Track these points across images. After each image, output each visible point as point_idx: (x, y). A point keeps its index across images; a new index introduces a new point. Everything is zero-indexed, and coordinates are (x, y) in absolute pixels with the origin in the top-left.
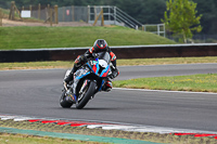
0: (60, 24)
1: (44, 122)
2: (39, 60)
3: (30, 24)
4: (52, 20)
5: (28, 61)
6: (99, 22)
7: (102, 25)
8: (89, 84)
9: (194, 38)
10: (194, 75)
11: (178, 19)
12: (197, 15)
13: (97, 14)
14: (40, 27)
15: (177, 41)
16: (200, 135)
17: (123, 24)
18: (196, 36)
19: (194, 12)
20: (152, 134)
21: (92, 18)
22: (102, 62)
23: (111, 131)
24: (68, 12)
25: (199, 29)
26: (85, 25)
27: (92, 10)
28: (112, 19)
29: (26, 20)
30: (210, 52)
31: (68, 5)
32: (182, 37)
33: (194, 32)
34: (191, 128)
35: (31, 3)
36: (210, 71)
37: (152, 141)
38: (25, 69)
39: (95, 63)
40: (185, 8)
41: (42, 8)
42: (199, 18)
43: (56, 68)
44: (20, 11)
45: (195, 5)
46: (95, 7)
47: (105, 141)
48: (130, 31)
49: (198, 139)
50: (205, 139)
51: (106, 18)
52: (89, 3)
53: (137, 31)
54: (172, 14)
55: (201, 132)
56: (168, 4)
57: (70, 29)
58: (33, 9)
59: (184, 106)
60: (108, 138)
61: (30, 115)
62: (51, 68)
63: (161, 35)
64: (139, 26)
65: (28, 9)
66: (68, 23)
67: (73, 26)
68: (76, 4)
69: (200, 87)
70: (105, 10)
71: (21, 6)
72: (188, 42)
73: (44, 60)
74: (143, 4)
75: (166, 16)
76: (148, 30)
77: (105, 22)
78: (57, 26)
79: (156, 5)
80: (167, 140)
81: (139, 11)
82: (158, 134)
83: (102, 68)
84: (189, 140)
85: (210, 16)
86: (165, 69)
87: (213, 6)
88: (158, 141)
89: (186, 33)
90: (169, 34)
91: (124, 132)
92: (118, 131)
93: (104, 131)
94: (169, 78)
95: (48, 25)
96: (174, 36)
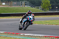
0: (13, 7)
1: (9, 33)
2: (7, 16)
3: (5, 6)
4: (11, 5)
5: (4, 16)
6: (24, 6)
7: (24, 7)
8: (27, 23)
9: (49, 10)
10: (49, 20)
11: (45, 5)
12: (50, 4)
13: (23, 4)
14: (8, 7)
15: (45, 11)
16: (51, 37)
17: (30, 7)
18: (50, 10)
19: (49, 3)
20: (38, 36)
21: (22, 5)
22: (30, 17)
23: (27, 36)
24: (15, 3)
25: (51, 8)
26: (20, 7)
27: (22, 3)
28: (27, 5)
29: (4, 5)
30: (54, 14)
31: (15, 1)
32: (46, 10)
33: (49, 9)
34: (49, 35)
35: (5, 1)
36: (54, 19)
37: (38, 38)
38: (3, 19)
39: (28, 17)
40: (47, 2)
41: (8, 2)
42: (51, 5)
43: (12, 18)
44: (2, 3)
45: (50, 1)
46: (23, 2)
47: (25, 38)
48: (32, 8)
49: (50, 38)
50: (52, 38)
51: (25, 5)
52: (21, 1)
53: (34, 8)
54: (43, 4)
55: (51, 36)
56: (42, 1)
57: (16, 8)
58: (6, 3)
59: (47, 29)
60: (26, 37)
61: (5, 31)
62: (11, 18)
63: (41, 9)
64: (35, 7)
65: (4, 2)
66: (15, 6)
67: (16, 7)
68: (17, 1)
69: (51, 24)
70: (25, 3)
71: (2, 2)
72: (48, 11)
73: (9, 16)
74: (36, 1)
75: (42, 4)
76: (37, 8)
77: (25, 6)
78: (12, 7)
79: (39, 1)
80: (42, 38)
81: (35, 3)
82: (40, 36)
83: (30, 19)
84: (48, 38)
85: (54, 4)
86: (41, 19)
87: (55, 2)
88: (40, 38)
89: (47, 9)
90: (43, 9)
91: (30, 36)
92: (29, 36)
93: (25, 36)
94: (43, 21)
95: (10, 7)
96: (44, 10)
